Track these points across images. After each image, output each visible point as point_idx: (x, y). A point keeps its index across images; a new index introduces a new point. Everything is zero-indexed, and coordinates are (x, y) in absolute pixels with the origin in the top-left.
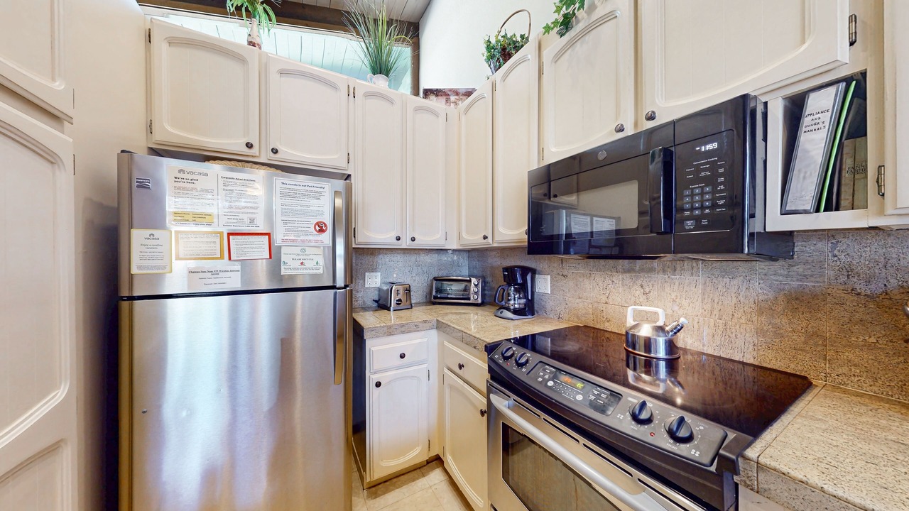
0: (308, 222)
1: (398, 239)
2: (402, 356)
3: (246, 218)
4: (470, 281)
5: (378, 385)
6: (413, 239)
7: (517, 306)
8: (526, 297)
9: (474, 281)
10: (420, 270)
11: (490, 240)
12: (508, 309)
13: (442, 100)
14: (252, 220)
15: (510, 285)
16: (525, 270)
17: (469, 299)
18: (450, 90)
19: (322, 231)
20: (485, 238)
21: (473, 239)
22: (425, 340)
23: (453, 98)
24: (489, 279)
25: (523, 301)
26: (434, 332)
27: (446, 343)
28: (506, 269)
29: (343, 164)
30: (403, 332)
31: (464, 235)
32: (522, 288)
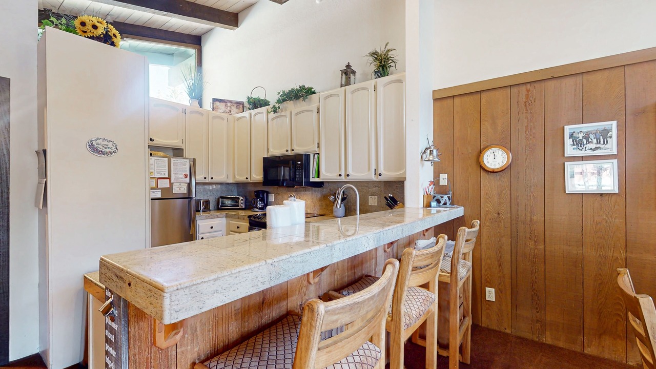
0: (182, 174)
1: (205, 178)
2: (212, 228)
3: (162, 173)
4: (239, 198)
5: (202, 238)
6: (212, 178)
7: (260, 206)
8: (264, 203)
9: (241, 198)
10: (212, 193)
11: (249, 179)
12: (257, 208)
13: (224, 104)
14: (164, 174)
15: (257, 198)
16: (263, 192)
17: (239, 206)
18: (228, 100)
19: (186, 177)
20: (247, 178)
21: (241, 178)
22: (221, 222)
23: (229, 104)
24: (248, 197)
25: (263, 204)
26: (225, 218)
27: (230, 222)
28: (255, 192)
29: (181, 144)
30: (212, 218)
31: (236, 176)
32: (262, 200)
